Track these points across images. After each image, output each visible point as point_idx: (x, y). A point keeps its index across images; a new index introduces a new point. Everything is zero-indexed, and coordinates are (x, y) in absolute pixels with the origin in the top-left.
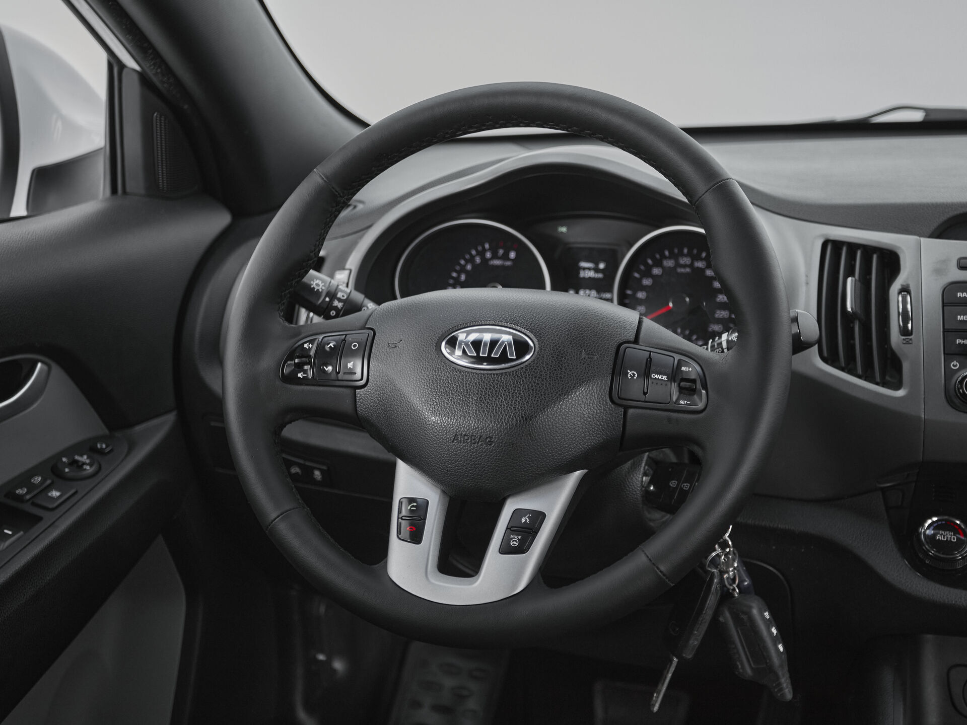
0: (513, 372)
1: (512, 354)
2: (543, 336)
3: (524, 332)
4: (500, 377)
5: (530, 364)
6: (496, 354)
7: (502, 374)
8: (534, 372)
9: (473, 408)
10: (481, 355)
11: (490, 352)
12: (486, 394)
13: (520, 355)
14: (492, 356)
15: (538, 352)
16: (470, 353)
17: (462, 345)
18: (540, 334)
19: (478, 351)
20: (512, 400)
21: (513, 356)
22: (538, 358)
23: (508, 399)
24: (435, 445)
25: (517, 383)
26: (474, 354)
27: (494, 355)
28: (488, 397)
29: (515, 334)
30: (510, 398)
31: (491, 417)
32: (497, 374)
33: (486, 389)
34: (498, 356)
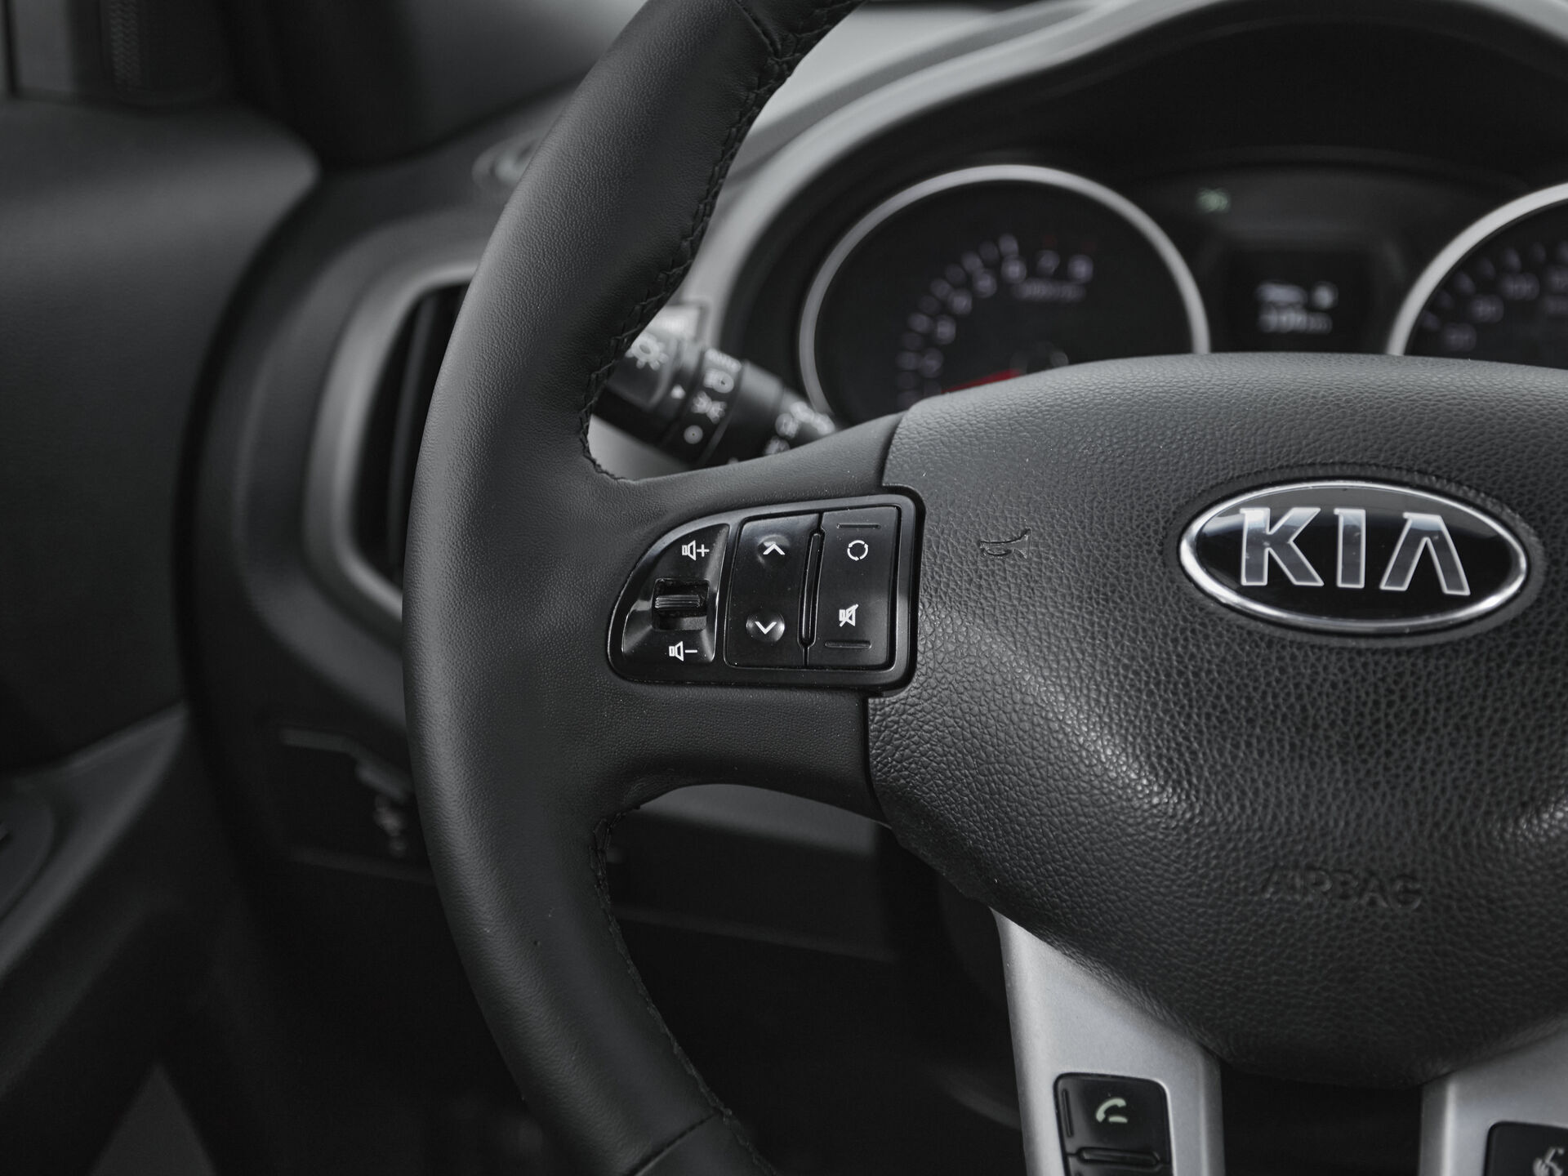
0: (1468, 641)
1: (1455, 583)
2: (1552, 513)
3: (1479, 501)
4: (1420, 663)
5: (1524, 614)
6: (1397, 578)
7: (1427, 649)
8: (1545, 642)
9: (1332, 772)
10: (1340, 584)
11: (1375, 572)
12: (1376, 722)
13: (1486, 579)
14: (1383, 586)
15: (1547, 573)
16: (1297, 578)
17: (1263, 548)
18: (1540, 507)
19: (1327, 569)
20: (1478, 745)
21: (1461, 588)
22: (1551, 595)
23: (1463, 741)
24: (1193, 900)
25: (1490, 684)
26: (1314, 579)
27: (1391, 582)
28: (1389, 735)
29: (1447, 506)
30: (1469, 738)
31: (1406, 804)
32: (1409, 652)
33: (1376, 703)
34: (1404, 588)
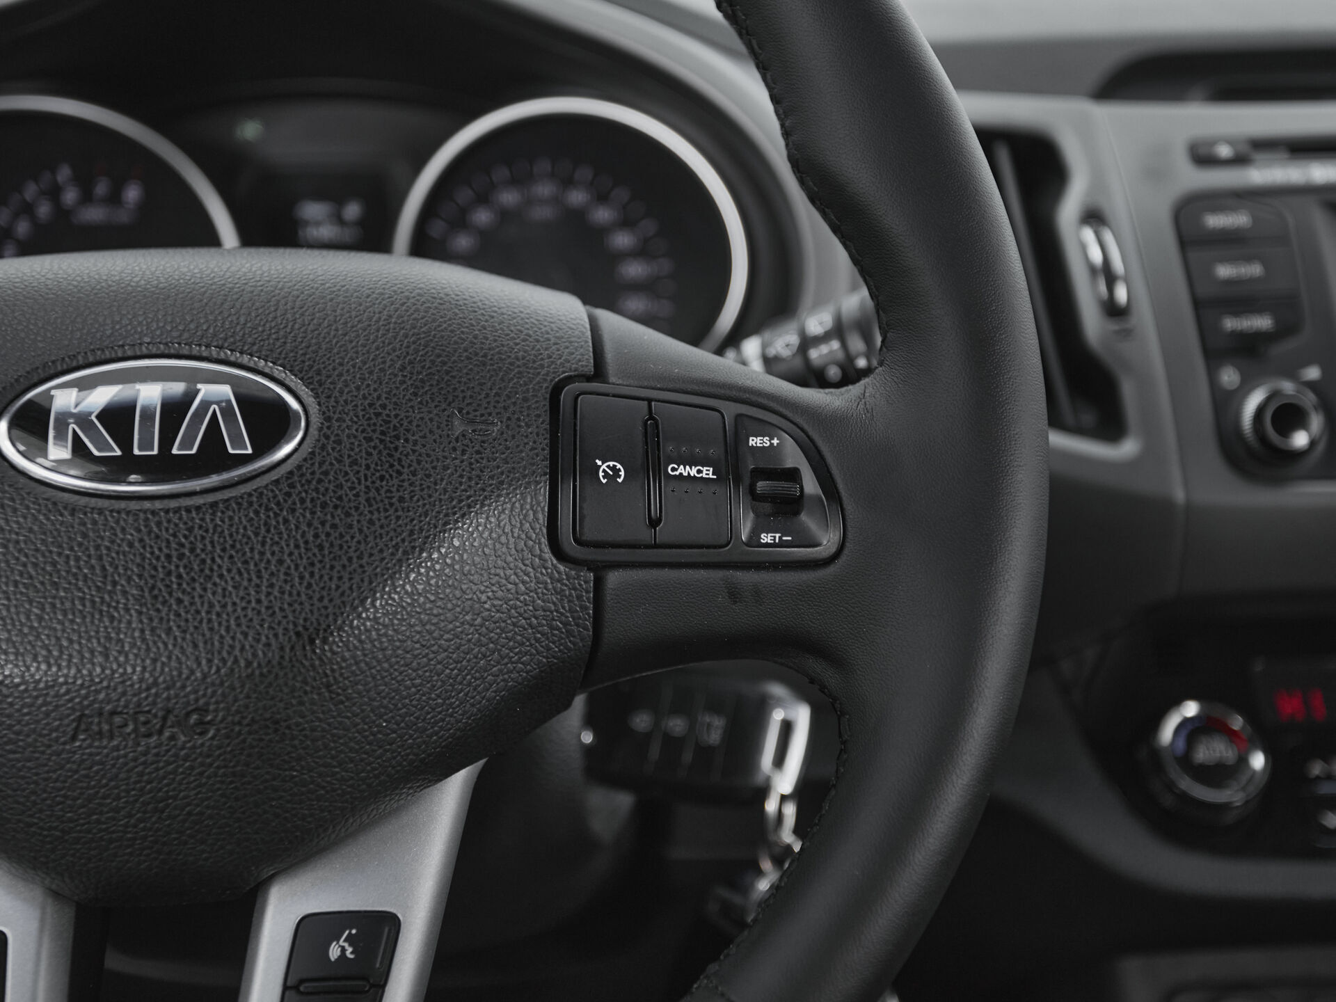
0: (250, 495)
1: (237, 441)
2: (328, 377)
3: (267, 370)
4: (208, 517)
5: (299, 467)
6: (186, 444)
7: (214, 505)
8: (317, 490)
9: (129, 623)
10: (136, 452)
11: (167, 439)
12: (169, 573)
13: (266, 439)
14: (175, 451)
15: (320, 429)
16: (99, 450)
17: (68, 424)
18: (319, 373)
19: (125, 442)
20: (258, 586)
21: (246, 448)
22: (323, 448)
23: (245, 583)
24: (11, 756)
25: (268, 531)
26: (114, 450)
27: (181, 448)
28: (179, 584)
29: (237, 377)
30: (250, 580)
31: (195, 646)
32: (198, 508)
33: (168, 557)
34: (194, 451)
